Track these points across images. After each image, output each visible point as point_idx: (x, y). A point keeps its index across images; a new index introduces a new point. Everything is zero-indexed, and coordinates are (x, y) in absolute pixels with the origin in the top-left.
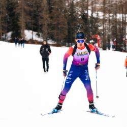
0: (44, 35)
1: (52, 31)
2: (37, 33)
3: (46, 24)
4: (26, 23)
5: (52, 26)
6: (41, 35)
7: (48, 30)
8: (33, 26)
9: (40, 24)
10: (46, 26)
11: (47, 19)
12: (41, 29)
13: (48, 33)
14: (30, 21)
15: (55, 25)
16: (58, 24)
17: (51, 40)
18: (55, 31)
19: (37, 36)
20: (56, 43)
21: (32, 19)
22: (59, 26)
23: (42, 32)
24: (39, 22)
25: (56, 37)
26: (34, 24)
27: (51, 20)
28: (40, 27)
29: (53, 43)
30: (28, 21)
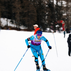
0: (17, 21)
1: (24, 19)
2: (11, 20)
3: (18, 12)
4: (1, 12)
5: (23, 14)
6: (14, 22)
7: (20, 17)
8: (7, 14)
9: (13, 12)
10: (18, 14)
11: (19, 8)
12: (14, 17)
13: (21, 20)
15: (26, 13)
16: (29, 12)
17: (23, 26)
18: (26, 18)
19: (11, 23)
20: (27, 28)
22: (30, 14)
23: (15, 19)
24: (13, 11)
25: (27, 23)
26: (9, 13)
27: (23, 9)
28: (14, 15)
29: (25, 28)
30: (4, 10)
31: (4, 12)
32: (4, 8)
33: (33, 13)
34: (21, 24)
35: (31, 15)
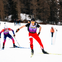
1: (39, 14)
2: (29, 15)
3: (35, 9)
4: (21, 8)
5: (39, 10)
7: (36, 13)
8: (26, 10)
9: (31, 9)
10: (35, 10)
11: (36, 6)
12: (32, 12)
13: (37, 15)
14: (24, 7)
16: (44, 8)
17: (39, 20)
18: (41, 14)
19: (29, 17)
20: (42, 22)
21: (25, 6)
24: (30, 8)
25: (42, 18)
26: (27, 9)
27: (39, 6)
28: (31, 11)
29: (40, 22)
30: (23, 7)
31: (23, 9)
32: (23, 6)
33: (47, 9)
34: (38, 18)
35: (45, 11)
